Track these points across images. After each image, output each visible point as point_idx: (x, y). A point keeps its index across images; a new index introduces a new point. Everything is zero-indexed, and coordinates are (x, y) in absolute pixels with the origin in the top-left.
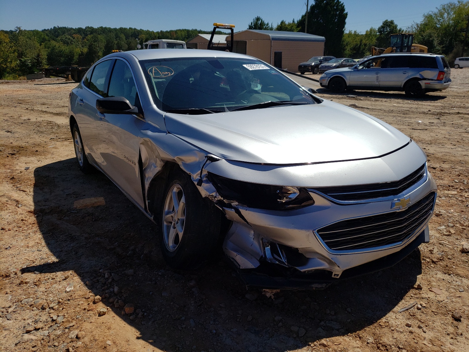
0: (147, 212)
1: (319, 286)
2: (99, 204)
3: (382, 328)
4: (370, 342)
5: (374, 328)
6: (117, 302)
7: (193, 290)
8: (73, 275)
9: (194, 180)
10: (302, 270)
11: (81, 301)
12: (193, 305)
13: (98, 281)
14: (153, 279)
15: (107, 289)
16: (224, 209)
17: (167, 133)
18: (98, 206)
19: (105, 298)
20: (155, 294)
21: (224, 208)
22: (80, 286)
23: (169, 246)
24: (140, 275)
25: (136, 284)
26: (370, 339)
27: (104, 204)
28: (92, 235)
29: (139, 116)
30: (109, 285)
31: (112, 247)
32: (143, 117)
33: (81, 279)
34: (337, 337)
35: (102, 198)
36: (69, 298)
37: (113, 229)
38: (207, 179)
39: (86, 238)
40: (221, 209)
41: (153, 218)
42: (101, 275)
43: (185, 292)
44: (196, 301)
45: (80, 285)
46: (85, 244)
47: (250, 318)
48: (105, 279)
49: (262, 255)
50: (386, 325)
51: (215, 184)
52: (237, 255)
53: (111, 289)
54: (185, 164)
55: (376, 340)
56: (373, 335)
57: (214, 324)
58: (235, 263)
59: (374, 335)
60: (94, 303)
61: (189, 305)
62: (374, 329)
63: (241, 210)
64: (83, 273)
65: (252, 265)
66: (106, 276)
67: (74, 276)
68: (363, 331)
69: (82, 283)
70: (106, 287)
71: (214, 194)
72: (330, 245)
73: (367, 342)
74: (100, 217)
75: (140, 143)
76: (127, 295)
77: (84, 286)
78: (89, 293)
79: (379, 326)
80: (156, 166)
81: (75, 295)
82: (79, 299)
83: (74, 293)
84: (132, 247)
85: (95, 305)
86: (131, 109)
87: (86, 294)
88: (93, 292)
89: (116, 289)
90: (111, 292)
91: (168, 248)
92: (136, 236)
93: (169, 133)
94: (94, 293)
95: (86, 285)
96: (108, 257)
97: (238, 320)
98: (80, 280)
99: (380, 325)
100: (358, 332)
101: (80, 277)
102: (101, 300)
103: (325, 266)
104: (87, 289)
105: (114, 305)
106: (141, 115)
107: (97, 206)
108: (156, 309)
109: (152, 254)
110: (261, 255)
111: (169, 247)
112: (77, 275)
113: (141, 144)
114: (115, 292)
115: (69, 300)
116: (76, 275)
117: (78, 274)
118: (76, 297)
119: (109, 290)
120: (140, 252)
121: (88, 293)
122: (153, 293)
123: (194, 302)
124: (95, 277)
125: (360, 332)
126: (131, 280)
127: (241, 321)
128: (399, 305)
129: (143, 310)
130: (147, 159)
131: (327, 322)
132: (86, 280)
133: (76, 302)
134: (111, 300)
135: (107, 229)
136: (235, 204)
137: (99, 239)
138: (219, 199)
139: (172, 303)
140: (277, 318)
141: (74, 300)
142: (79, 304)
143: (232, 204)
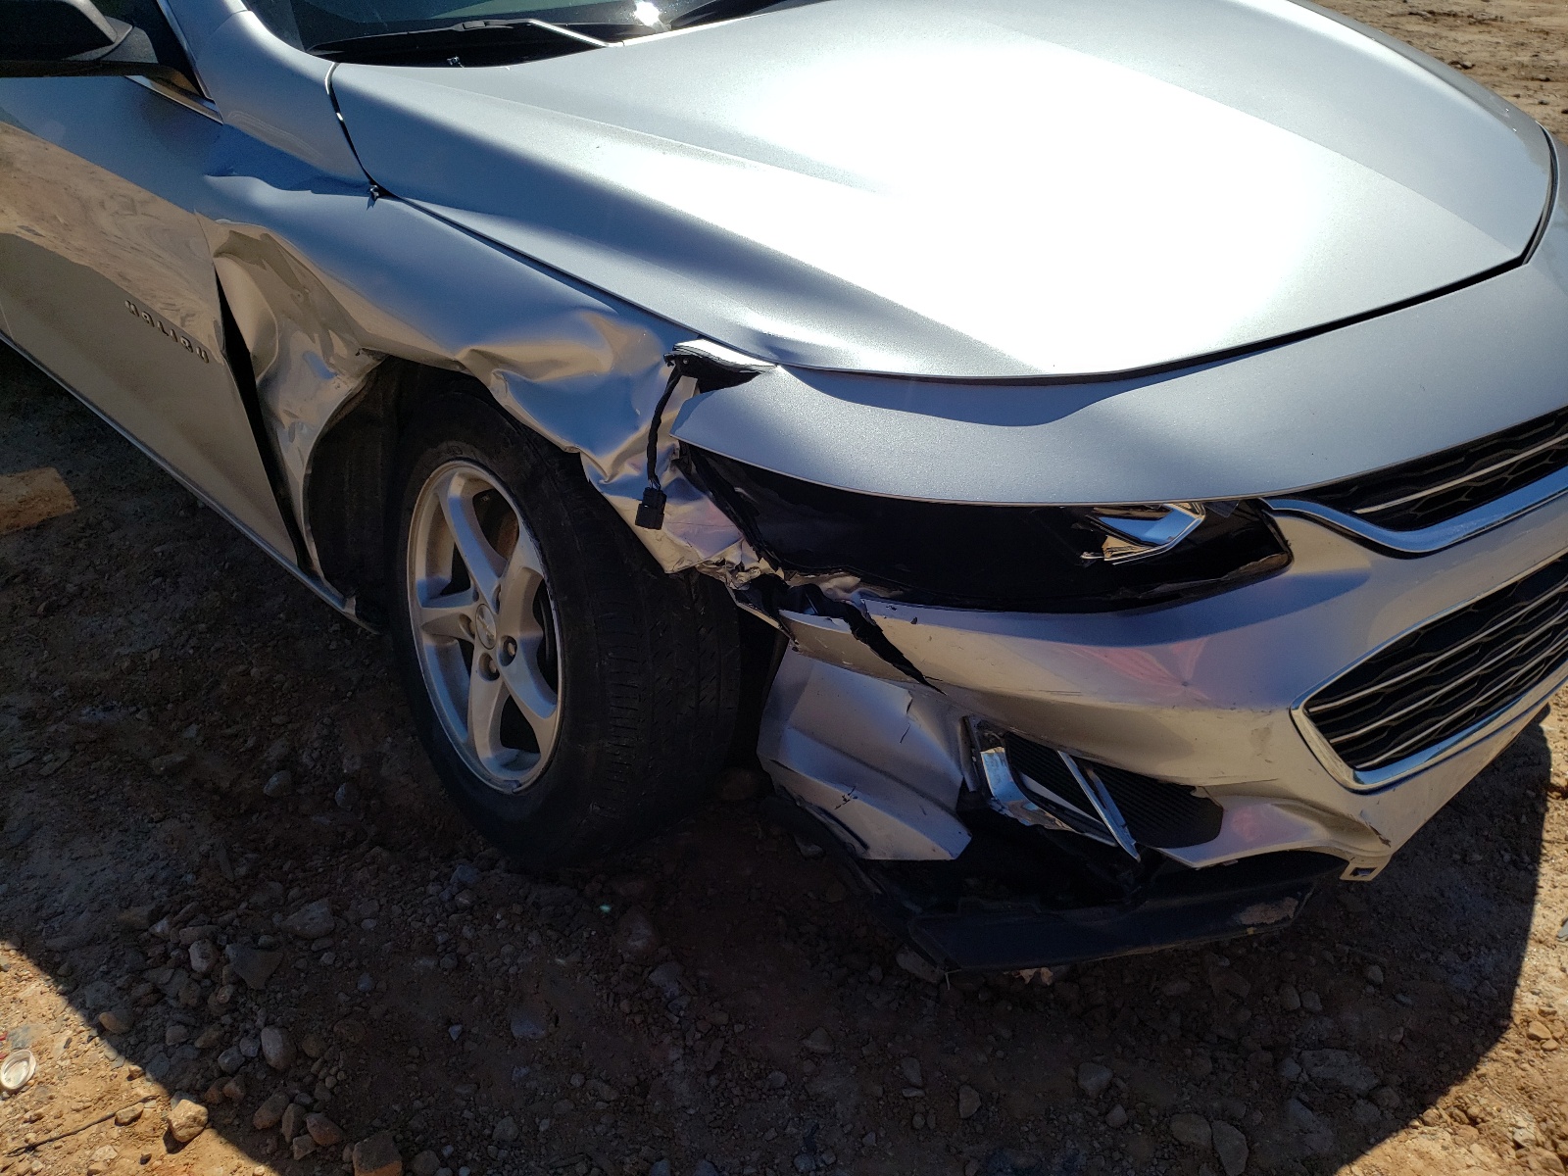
0: (313, 575)
1: (1272, 916)
2: (44, 509)
3: (1545, 1050)
4: (1526, 1141)
5: (1516, 1056)
6: (301, 1129)
7: (657, 977)
8: (12, 972)
9: (602, 486)
10: (1198, 865)
11: (100, 1142)
12: (679, 1067)
13: (159, 994)
14: (440, 939)
15: (225, 1043)
16: (784, 618)
17: (373, 199)
18: (43, 526)
19: (227, 1100)
20: (475, 1030)
21: (785, 613)
22: (69, 1041)
23: (479, 762)
24: (369, 924)
25: (365, 983)
26: (1522, 1123)
27: (69, 507)
28: (57, 694)
29: (168, 83)
30: (227, 1019)
31: (178, 758)
32: (194, 90)
33: (62, 994)
34: (1388, 1146)
35: (51, 473)
36: (32, 1137)
37: (156, 654)
38: (679, 474)
39: (29, 718)
40: (775, 624)
41: (353, 612)
42: (166, 956)
43: (625, 1005)
44: (690, 1043)
45: (69, 1033)
46: (31, 761)
47: (969, 1103)
48: (198, 982)
49: (964, 783)
50: (1558, 1035)
51: (727, 501)
52: (847, 797)
53: (248, 1047)
54: (528, 390)
55: (1545, 1120)
56: (1525, 1097)
57: (818, 1169)
58: (837, 830)
59: (1530, 1097)
60: (175, 1144)
61: (660, 1074)
62: (1515, 1061)
63: (879, 620)
64: (65, 951)
65: (936, 846)
66: (198, 963)
67: (18, 978)
68: (1472, 1081)
69: (76, 1019)
70: (211, 1034)
71: (733, 555)
72: (1351, 754)
73: (1515, 1142)
74: (71, 588)
75: (213, 250)
76: (341, 1076)
77: (91, 1039)
78: (131, 1078)
79: (1532, 1042)
80: (332, 370)
81: (58, 1103)
82: (83, 1136)
83: (51, 1098)
84: (276, 750)
85: (182, 1153)
86: (110, 43)
87: (113, 1092)
88: (149, 1076)
89: (272, 1045)
90: (248, 1061)
91: (471, 765)
92: (279, 677)
93: (385, 193)
94: (159, 1080)
95: (102, 1031)
96: (171, 825)
97: (918, 1121)
98: (59, 1002)
99: (1532, 1037)
100: (1454, 1090)
101: (57, 982)
102: (209, 1120)
103: (1314, 836)
104: (112, 1054)
105: (283, 1146)
106: (181, 80)
107: (36, 521)
108: (506, 1128)
109: (384, 771)
110: (959, 784)
111: (478, 766)
112: (36, 970)
113: (218, 254)
114: (271, 1063)
115: (32, 1148)
116: (28, 969)
117: (38, 965)
118: (70, 1121)
119: (233, 1050)
120: (323, 766)
121: (126, 1084)
122: (463, 1032)
123: (681, 1051)
124: (138, 976)
125: (1465, 1087)
126: (330, 962)
127: (932, 1125)
128: (1544, 892)
129: (448, 1151)
130: (267, 330)
131: (1307, 1054)
132: (89, 994)
133: (74, 1158)
134: (263, 1117)
135: (124, 651)
136: (838, 584)
137: (101, 715)
138: (757, 573)
139: (577, 1081)
140: (1094, 1080)
141: (58, 1143)
142: (92, 1167)
143: (825, 586)
